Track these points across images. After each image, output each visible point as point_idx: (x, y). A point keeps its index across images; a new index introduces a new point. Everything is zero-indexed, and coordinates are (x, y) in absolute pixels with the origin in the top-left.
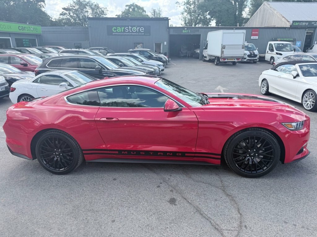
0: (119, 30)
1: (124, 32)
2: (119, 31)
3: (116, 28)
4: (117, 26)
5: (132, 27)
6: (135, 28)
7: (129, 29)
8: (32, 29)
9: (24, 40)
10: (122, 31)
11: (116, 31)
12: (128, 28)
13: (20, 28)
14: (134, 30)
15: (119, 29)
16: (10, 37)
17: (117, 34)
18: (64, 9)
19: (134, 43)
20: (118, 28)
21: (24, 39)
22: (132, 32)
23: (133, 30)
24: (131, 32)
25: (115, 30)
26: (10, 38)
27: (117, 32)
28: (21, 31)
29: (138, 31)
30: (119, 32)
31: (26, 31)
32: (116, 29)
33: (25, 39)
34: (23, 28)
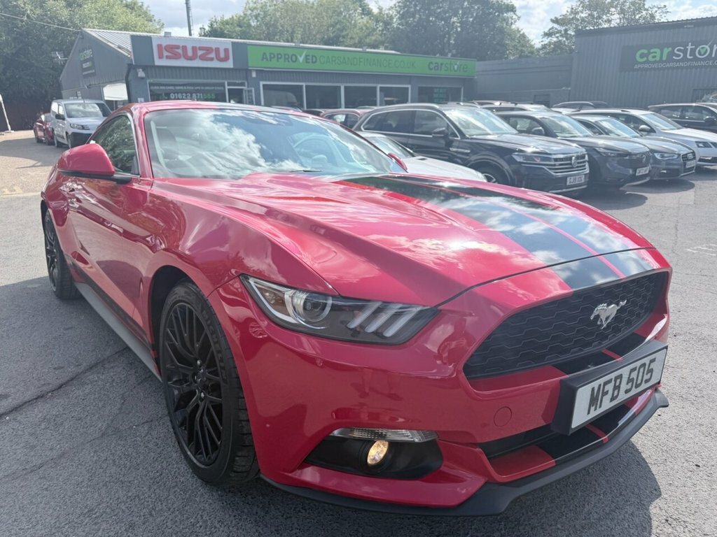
0: (654, 57)
1: (670, 59)
2: (654, 59)
3: (646, 51)
4: (649, 47)
5: (696, 44)
6: (707, 47)
7: (685, 52)
8: (456, 67)
9: (435, 91)
10: (664, 58)
11: (645, 59)
12: (682, 48)
13: (432, 66)
14: (702, 52)
15: (656, 53)
16: (410, 83)
17: (646, 66)
18: (556, 21)
19: (695, 90)
20: (652, 51)
21: (437, 88)
22: (696, 59)
23: (700, 54)
24: (690, 60)
25: (642, 56)
26: (409, 86)
27: (647, 62)
28: (433, 72)
29: (713, 56)
30: (655, 62)
31: (442, 72)
32: (646, 55)
33: (440, 88)
34: (438, 66)
